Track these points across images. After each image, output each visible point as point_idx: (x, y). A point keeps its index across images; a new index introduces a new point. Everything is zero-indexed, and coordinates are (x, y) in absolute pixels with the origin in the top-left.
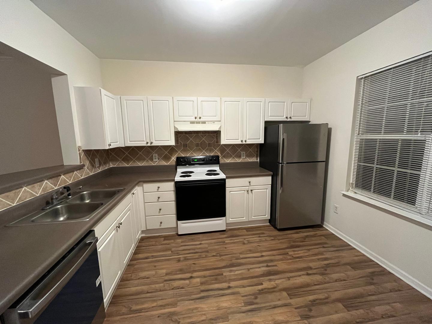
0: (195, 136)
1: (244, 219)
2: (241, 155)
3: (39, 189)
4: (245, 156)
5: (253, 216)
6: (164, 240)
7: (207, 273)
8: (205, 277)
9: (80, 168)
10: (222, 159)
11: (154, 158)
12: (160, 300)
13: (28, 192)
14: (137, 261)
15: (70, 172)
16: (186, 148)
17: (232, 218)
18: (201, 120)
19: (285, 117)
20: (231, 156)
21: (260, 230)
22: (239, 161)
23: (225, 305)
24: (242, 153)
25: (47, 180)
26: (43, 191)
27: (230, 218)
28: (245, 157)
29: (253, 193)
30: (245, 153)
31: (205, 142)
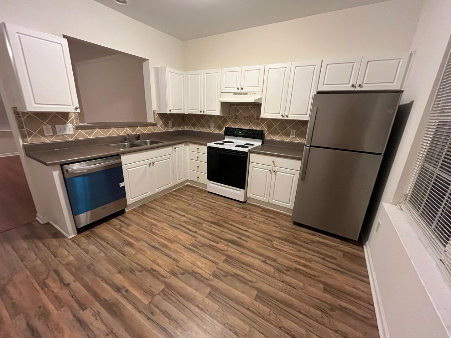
0: (245, 108)
1: (265, 199)
2: (290, 133)
3: (122, 132)
4: (294, 135)
5: (275, 200)
6: (198, 191)
7: (195, 219)
8: (191, 219)
9: (154, 125)
10: (267, 135)
11: (211, 126)
12: (157, 216)
13: (115, 131)
14: (170, 195)
15: (145, 126)
16: (235, 119)
17: (253, 193)
18: (243, 91)
19: (351, 84)
20: (278, 133)
21: (274, 215)
22: (287, 140)
23: (181, 238)
24: (292, 131)
25: (128, 127)
26: (124, 133)
27: (250, 193)
28: (294, 137)
29: (277, 174)
30: (296, 131)
31: (253, 115)
